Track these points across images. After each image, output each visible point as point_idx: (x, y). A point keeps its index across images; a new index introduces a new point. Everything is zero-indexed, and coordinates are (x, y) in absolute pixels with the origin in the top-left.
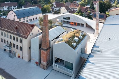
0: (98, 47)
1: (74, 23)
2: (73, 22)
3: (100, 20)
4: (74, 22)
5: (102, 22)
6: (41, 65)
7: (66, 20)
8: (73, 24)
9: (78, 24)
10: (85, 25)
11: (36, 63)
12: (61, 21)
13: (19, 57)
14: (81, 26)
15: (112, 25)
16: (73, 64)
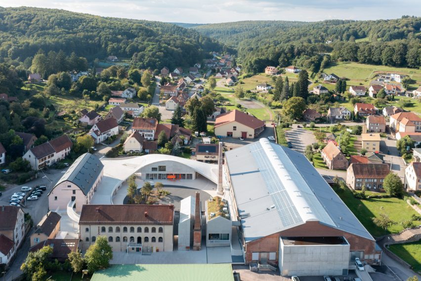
0: (244, 211)
1: (175, 175)
2: (172, 175)
3: (210, 156)
4: (174, 173)
5: (212, 159)
6: (194, 248)
7: (158, 172)
8: (174, 177)
9: (183, 176)
10: (194, 176)
11: (187, 248)
12: (148, 175)
13: (157, 251)
14: (188, 178)
15: (242, 174)
16: (228, 234)
